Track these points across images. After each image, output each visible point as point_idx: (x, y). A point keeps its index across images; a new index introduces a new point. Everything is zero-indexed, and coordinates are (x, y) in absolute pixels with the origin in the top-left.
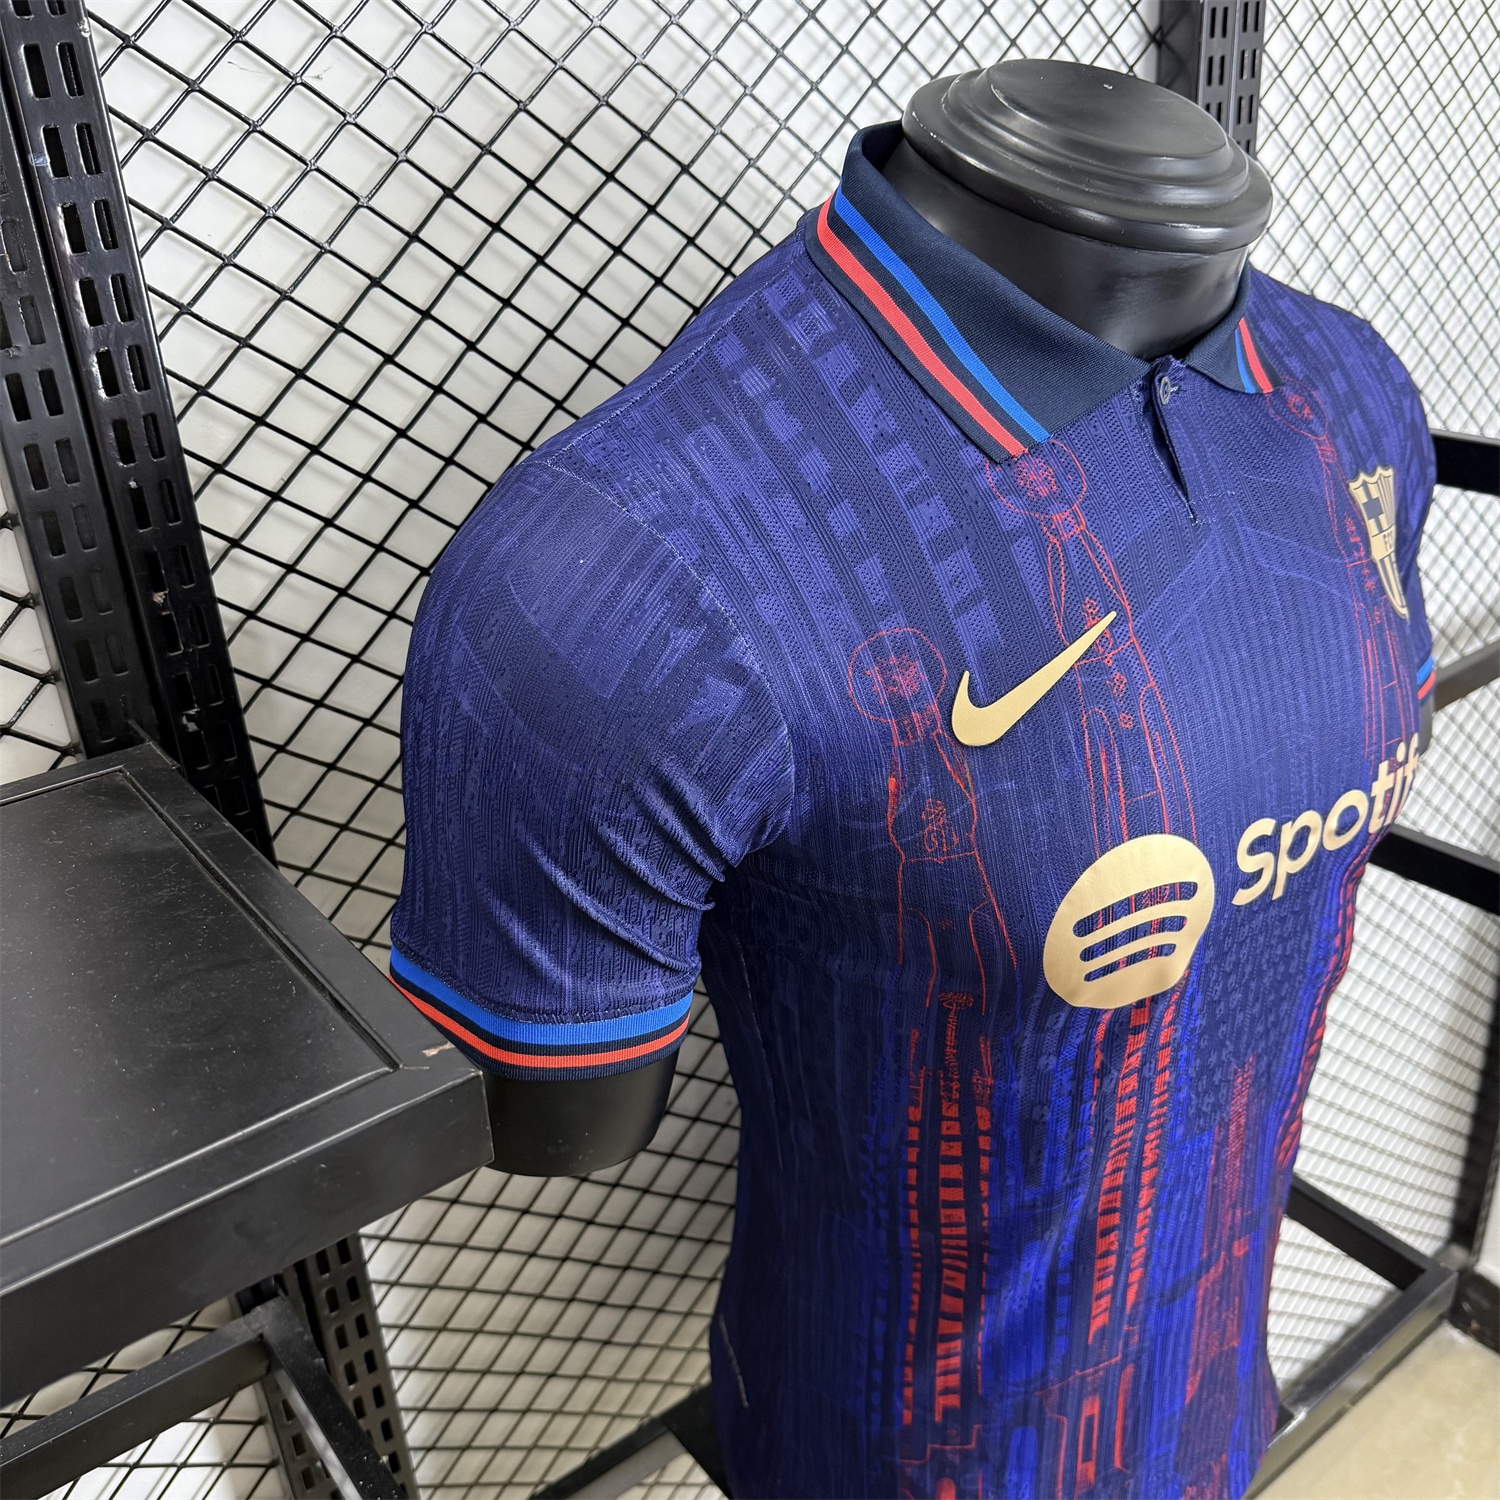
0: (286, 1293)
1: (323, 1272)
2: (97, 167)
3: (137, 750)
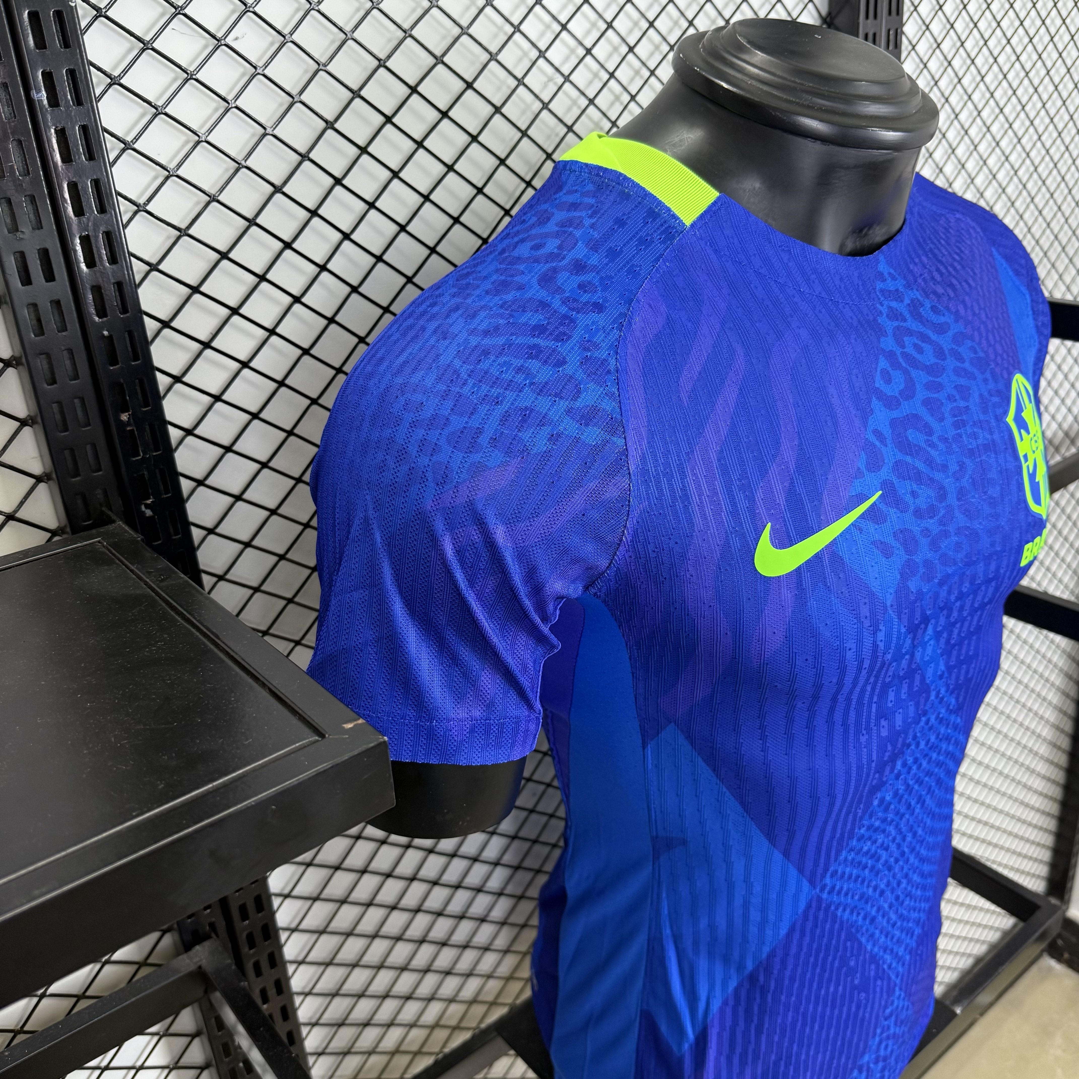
0: (217, 936)
1: (244, 920)
2: (79, 101)
3: (111, 527)
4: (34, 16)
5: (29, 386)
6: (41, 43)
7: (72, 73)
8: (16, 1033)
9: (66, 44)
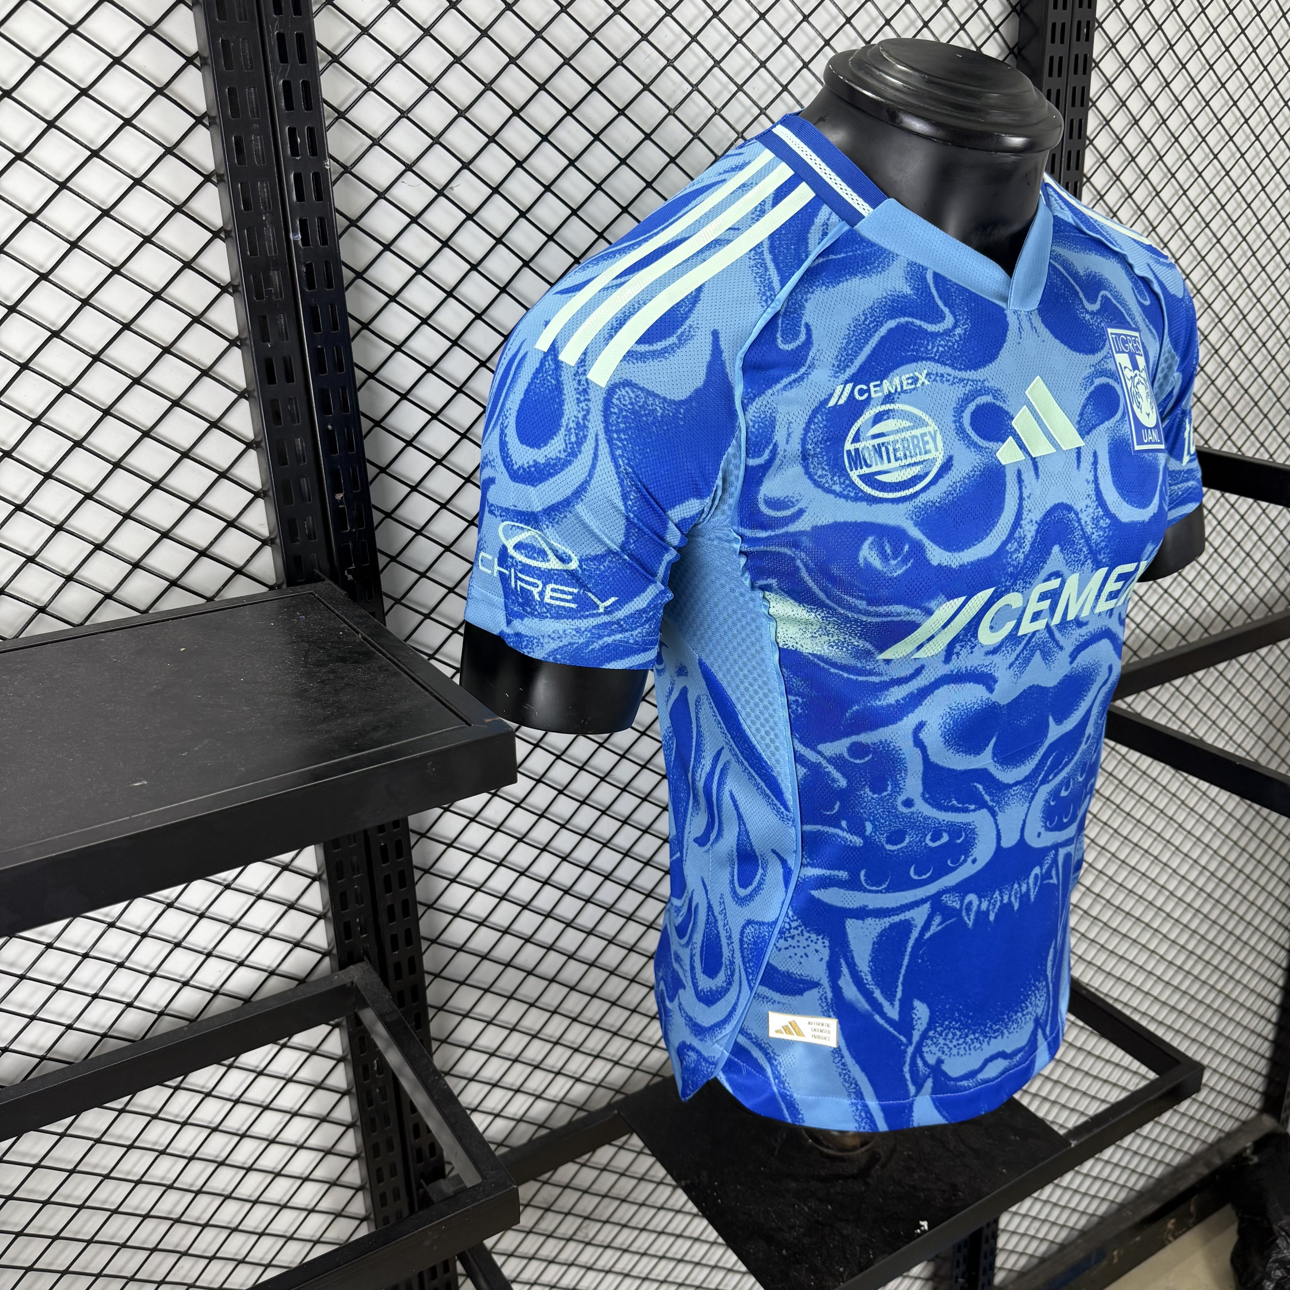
0: (369, 959)
1: (394, 950)
2: (324, 241)
3: (320, 584)
4: (298, 177)
5: (265, 466)
6: (300, 197)
7: (321, 220)
8: (191, 1021)
9: (319, 197)
